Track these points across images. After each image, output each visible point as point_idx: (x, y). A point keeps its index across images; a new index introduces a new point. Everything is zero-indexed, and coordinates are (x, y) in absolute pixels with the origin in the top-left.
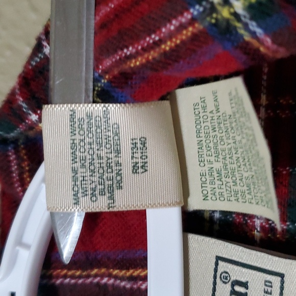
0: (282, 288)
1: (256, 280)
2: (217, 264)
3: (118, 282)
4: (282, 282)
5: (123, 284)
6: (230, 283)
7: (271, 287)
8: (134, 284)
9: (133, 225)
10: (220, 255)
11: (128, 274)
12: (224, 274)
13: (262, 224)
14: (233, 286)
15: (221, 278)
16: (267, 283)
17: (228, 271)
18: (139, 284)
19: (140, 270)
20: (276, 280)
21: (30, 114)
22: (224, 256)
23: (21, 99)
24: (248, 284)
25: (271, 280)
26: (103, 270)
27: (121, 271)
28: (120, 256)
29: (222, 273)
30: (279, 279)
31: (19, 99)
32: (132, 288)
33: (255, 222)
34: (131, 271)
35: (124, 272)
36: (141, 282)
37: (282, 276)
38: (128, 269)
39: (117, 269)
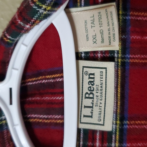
0: (106, 73)
1: (97, 72)
2: (83, 69)
3: (49, 80)
4: (106, 71)
5: (51, 80)
6: (88, 75)
7: (103, 73)
8: (54, 80)
9: (53, 59)
10: (84, 66)
11: (52, 77)
12: (86, 72)
13: (101, 55)
14: (89, 76)
15: (85, 73)
16: (101, 72)
17: (87, 71)
18: (56, 80)
19: (56, 75)
20: (104, 70)
21: (26, 26)
22: (85, 66)
23: (20, 21)
24: (95, 74)
25: (102, 71)
26: (43, 77)
27: (50, 76)
28: (49, 70)
29: (85, 72)
30: (105, 70)
31: (19, 21)
32: (54, 82)
33: (98, 55)
34: (53, 76)
35: (51, 76)
36: (57, 79)
37: (106, 68)
38: (52, 75)
39: (48, 75)
